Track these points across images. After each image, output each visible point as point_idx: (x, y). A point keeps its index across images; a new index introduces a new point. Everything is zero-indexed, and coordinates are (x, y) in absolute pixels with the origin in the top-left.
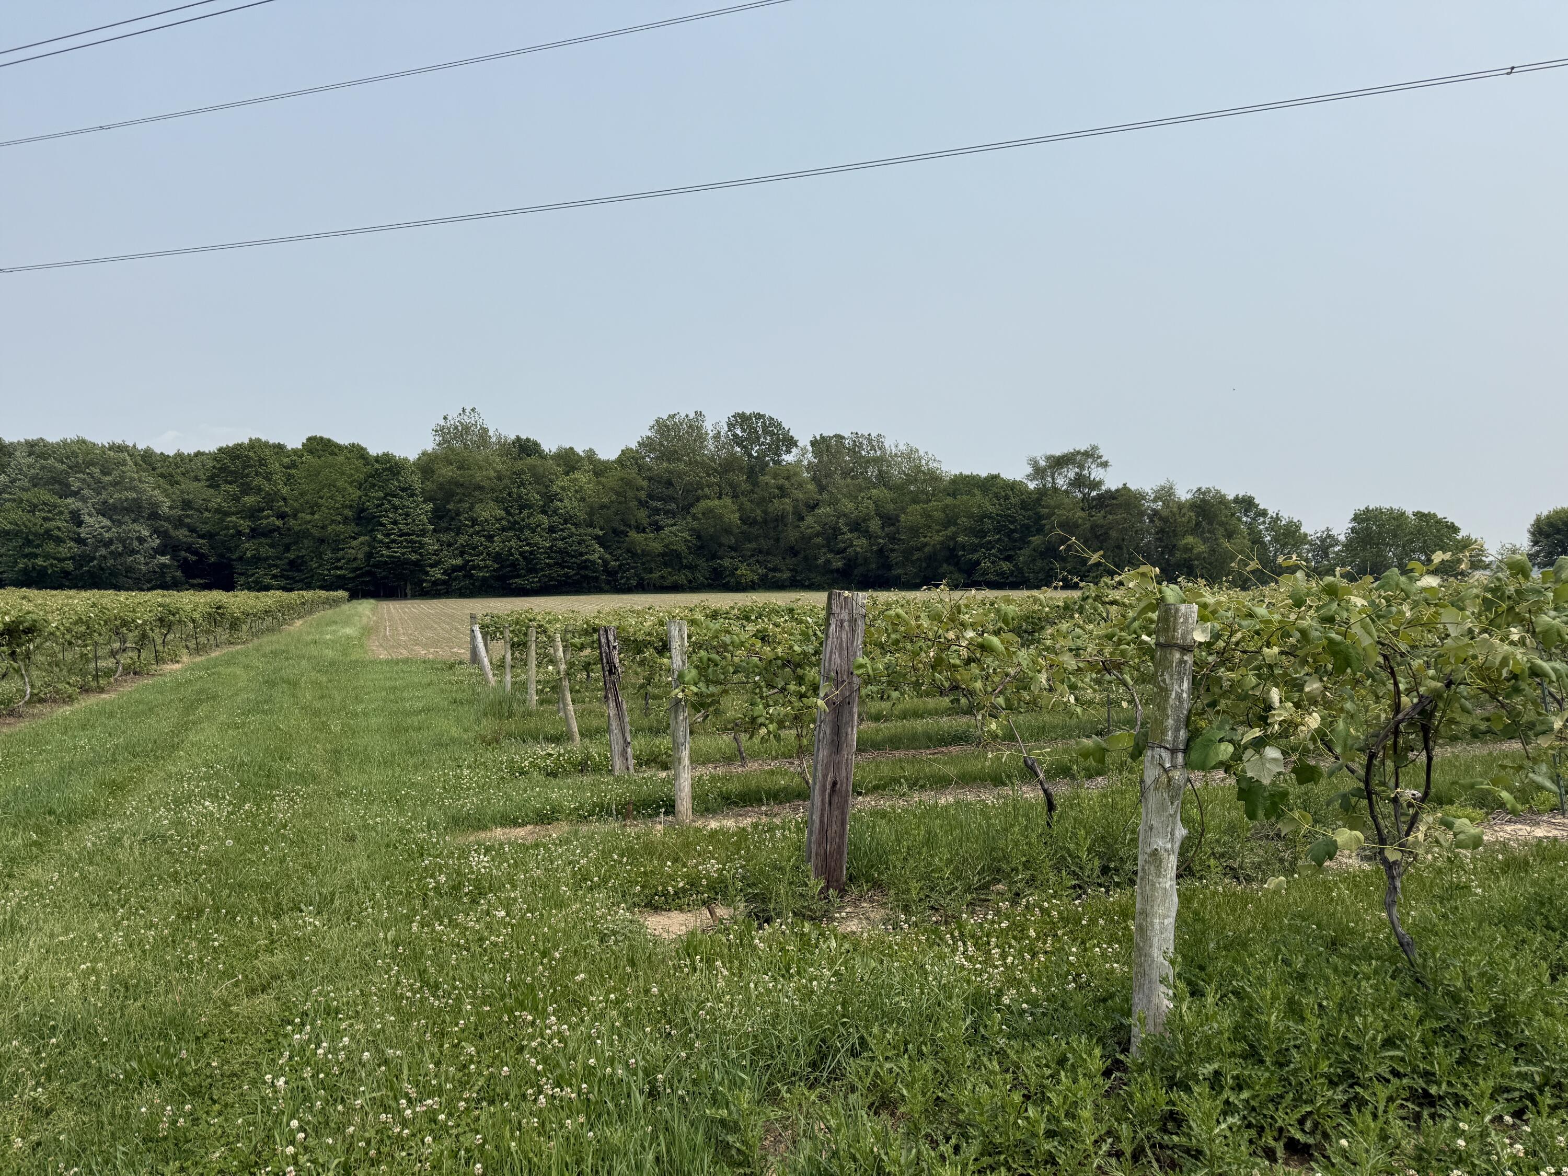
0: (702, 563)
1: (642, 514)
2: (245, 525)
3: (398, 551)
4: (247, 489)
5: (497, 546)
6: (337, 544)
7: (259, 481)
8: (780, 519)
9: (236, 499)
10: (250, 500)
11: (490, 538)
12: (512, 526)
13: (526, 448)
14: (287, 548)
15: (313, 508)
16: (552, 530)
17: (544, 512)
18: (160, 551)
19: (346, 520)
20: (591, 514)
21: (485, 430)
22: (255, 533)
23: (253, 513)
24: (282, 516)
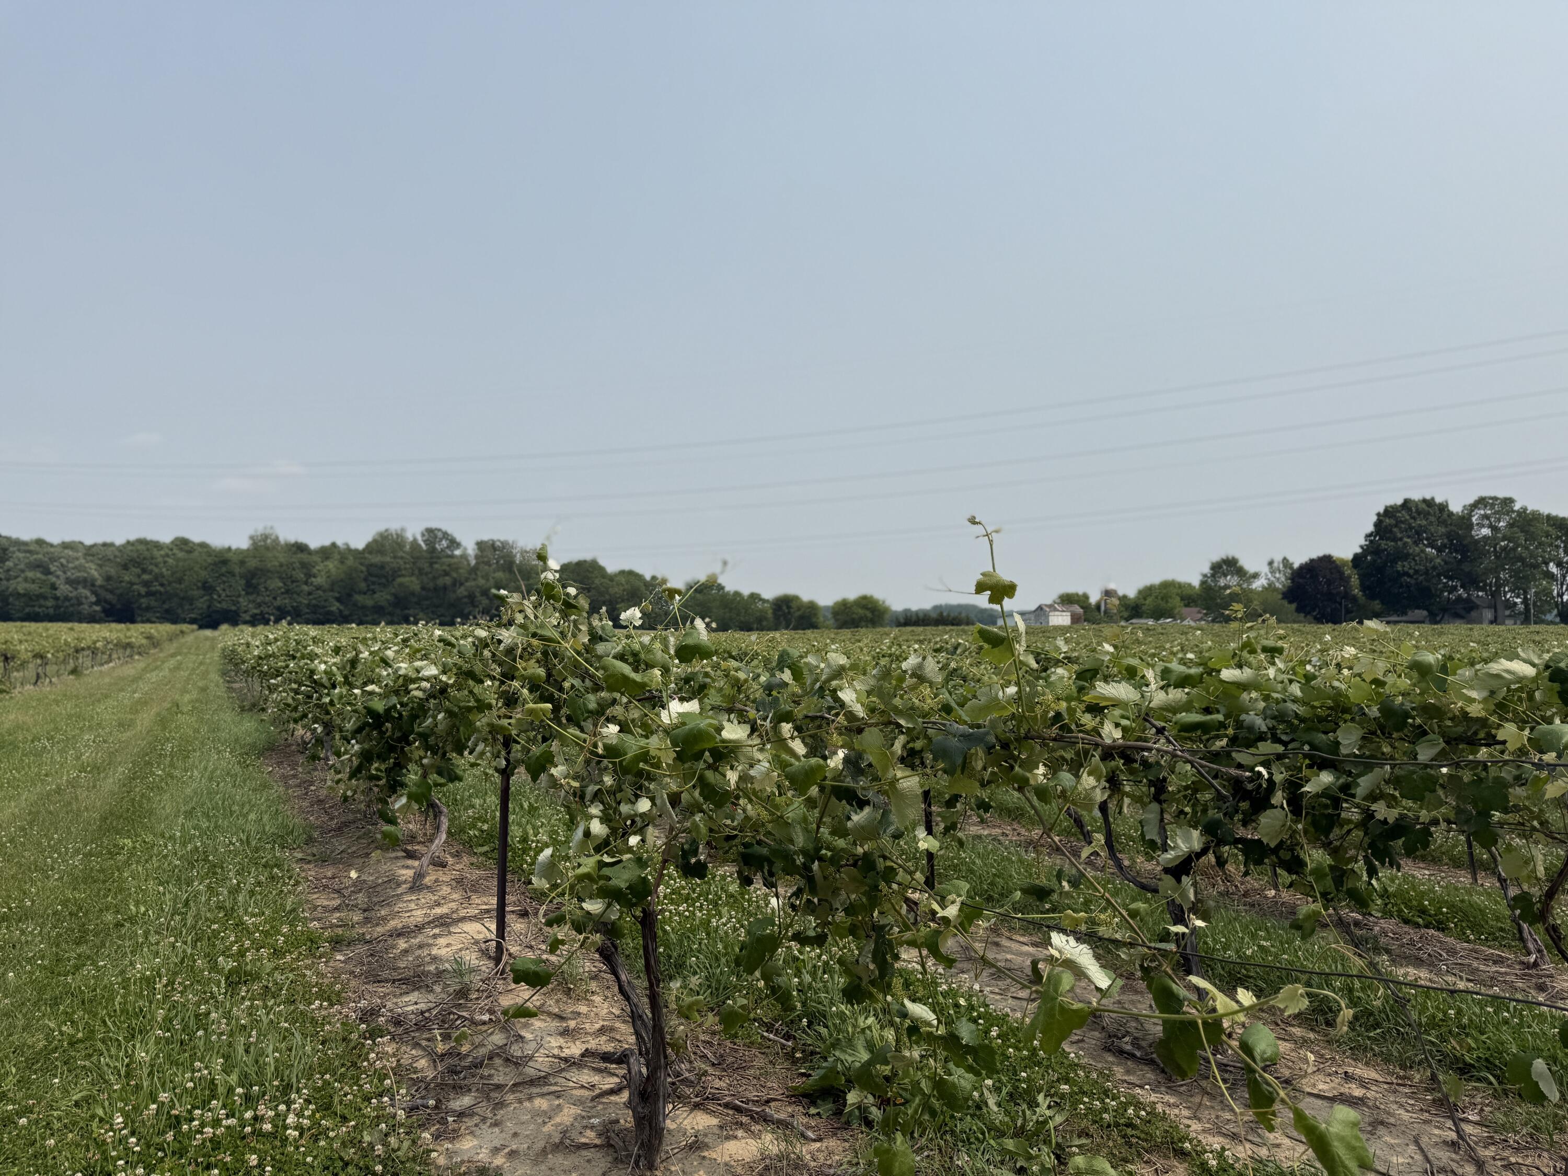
0: (398, 611)
1: (363, 585)
2: (143, 590)
3: (224, 605)
4: (144, 571)
5: (278, 602)
6: (191, 600)
7: (150, 567)
8: (445, 588)
9: (139, 576)
10: (146, 577)
11: (275, 598)
12: (287, 592)
13: (300, 548)
14: (164, 602)
15: (180, 581)
16: (310, 594)
17: (306, 583)
18: (96, 603)
19: (198, 588)
20: (333, 584)
21: (277, 538)
22: (149, 594)
23: (146, 584)
24: (162, 585)
